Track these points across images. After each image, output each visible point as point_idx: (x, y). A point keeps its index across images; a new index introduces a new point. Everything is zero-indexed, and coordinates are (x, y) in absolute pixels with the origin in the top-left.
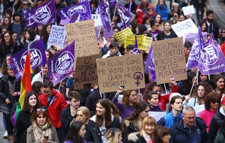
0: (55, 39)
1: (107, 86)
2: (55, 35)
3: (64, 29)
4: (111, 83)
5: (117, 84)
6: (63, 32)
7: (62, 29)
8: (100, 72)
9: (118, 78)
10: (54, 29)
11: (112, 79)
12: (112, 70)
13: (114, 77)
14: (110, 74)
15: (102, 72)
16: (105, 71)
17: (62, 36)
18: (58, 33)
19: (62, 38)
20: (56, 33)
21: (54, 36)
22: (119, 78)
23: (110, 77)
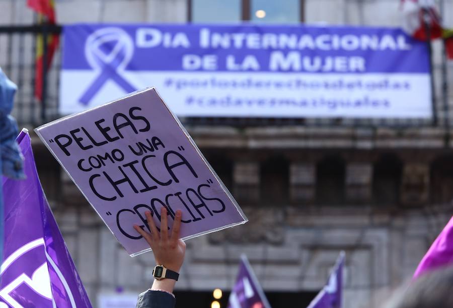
0: (146, 198)
2: (117, 176)
3: (136, 113)
6: (148, 135)
7: (120, 121)
10: (73, 147)
17: (173, 160)
18: (130, 157)
19: (181, 172)
20: (108, 162)
21: (124, 187)
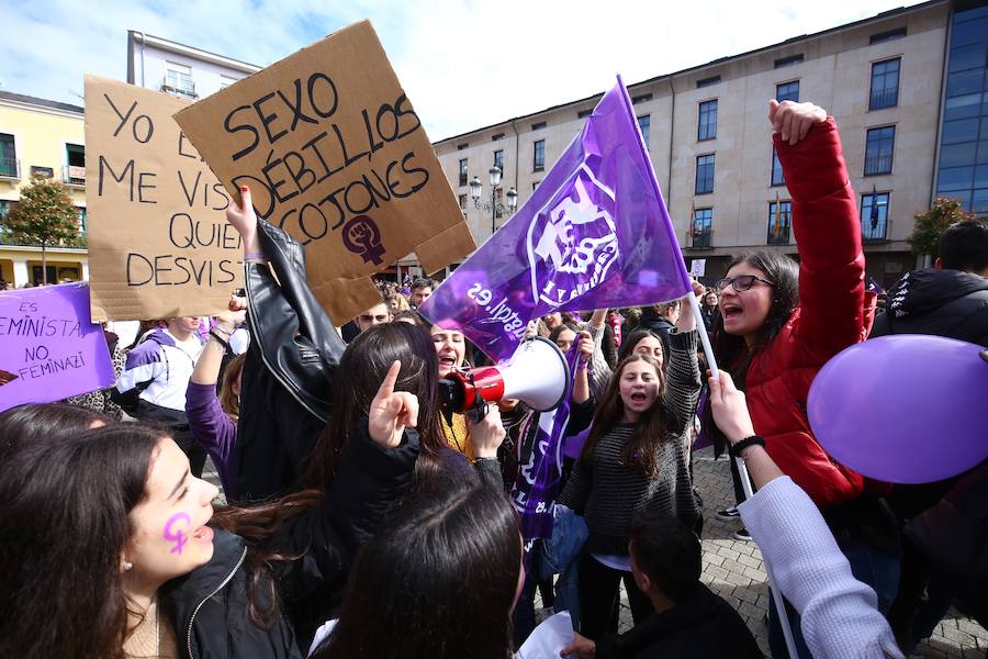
1: (153, 282)
4: (180, 262)
5: (218, 275)
8: (108, 178)
9: (228, 243)
11: (195, 242)
12: (201, 187)
13: (205, 234)
14: (186, 207)
15: (125, 185)
16: (146, 180)
22: (235, 243)
23: (182, 229)
